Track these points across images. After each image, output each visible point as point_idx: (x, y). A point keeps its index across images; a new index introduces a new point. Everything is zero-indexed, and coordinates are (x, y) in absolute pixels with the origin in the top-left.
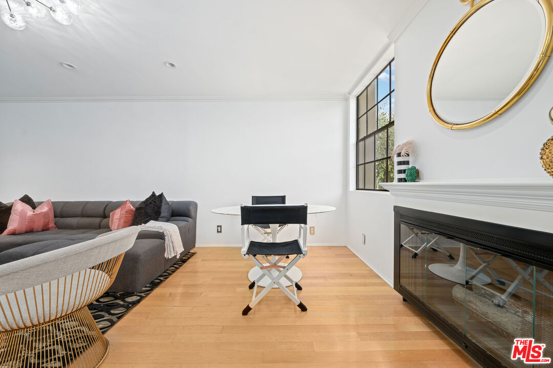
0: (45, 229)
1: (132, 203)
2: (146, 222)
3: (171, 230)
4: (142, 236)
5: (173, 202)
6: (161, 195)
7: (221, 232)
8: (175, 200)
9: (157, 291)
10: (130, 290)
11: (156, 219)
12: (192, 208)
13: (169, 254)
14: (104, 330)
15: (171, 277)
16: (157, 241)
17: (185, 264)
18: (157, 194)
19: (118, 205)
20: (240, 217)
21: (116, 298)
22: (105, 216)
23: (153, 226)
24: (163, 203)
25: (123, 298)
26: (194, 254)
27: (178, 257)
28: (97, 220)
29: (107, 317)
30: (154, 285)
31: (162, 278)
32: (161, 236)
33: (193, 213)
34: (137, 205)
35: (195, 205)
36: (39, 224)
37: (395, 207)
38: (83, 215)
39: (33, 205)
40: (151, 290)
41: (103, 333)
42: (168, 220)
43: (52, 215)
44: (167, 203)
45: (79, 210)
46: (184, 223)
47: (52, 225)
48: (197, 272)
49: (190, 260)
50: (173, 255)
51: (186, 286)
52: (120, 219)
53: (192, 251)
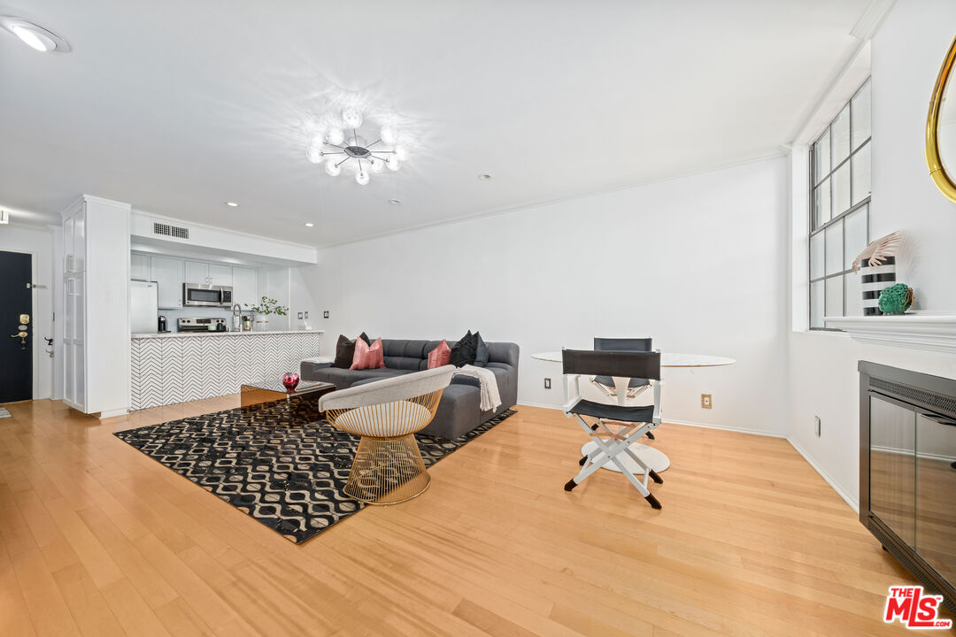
0: (377, 367)
1: (448, 343)
2: (461, 366)
3: (487, 376)
4: (457, 380)
5: (490, 344)
6: (477, 335)
7: (550, 388)
8: (493, 342)
9: (472, 444)
10: (447, 437)
11: (472, 363)
12: (512, 352)
13: (485, 407)
14: (428, 466)
15: (487, 433)
16: (472, 388)
17: (503, 422)
18: (473, 334)
19: (436, 345)
20: (562, 363)
21: (435, 442)
22: (424, 357)
23: (468, 370)
24: (479, 345)
25: (440, 442)
26: (514, 412)
27: (494, 411)
28: (417, 361)
29: (428, 456)
30: (469, 437)
31: (477, 433)
32: (475, 382)
33: (513, 360)
34: (453, 346)
35: (517, 348)
36: (373, 363)
37: (861, 363)
38: (406, 355)
39: (369, 343)
40: (466, 441)
41: (427, 468)
42: (484, 366)
43: (382, 354)
44: (483, 344)
45: (402, 350)
46: (501, 371)
47: (382, 363)
48: (517, 433)
49: (509, 419)
50: (489, 408)
51: (504, 446)
52: (437, 361)
53: (512, 409)
